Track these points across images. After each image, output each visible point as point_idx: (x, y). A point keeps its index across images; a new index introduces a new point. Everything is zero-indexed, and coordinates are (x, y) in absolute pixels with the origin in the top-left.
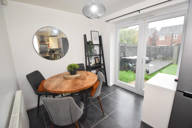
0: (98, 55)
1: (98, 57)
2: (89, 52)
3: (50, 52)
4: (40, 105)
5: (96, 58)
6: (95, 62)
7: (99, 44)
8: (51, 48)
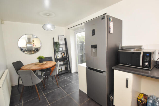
0: (64, 51)
1: (64, 53)
2: (56, 49)
3: (34, 50)
4: (19, 84)
5: (63, 53)
6: (61, 56)
7: (64, 43)
8: (35, 47)
